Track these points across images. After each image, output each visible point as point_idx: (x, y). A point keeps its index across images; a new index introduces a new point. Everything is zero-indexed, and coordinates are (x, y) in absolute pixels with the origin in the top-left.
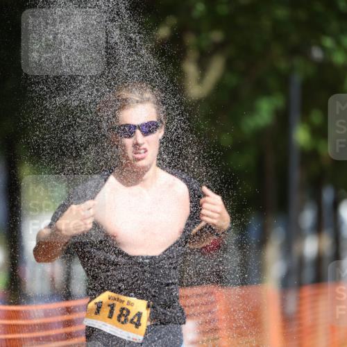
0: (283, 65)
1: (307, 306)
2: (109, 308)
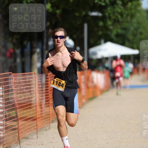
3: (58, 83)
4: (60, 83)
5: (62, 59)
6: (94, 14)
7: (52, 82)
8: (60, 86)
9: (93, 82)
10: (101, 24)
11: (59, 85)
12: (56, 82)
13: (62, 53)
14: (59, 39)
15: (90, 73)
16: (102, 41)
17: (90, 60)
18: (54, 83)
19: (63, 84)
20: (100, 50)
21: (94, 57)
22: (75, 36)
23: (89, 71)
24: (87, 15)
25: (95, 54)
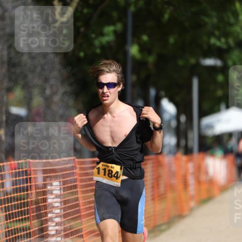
3: (107, 172)
4: (110, 172)
5: (110, 127)
6: (209, 62)
7: (95, 170)
8: (111, 177)
9: (207, 173)
10: (220, 78)
11: (110, 175)
12: (103, 171)
13: (114, 114)
14: (105, 88)
15: (203, 159)
16: (223, 106)
17: (202, 138)
18: (99, 173)
19: (117, 172)
20: (219, 121)
21: (210, 133)
22: (178, 99)
23: (201, 155)
24: (198, 64)
25: (210, 127)
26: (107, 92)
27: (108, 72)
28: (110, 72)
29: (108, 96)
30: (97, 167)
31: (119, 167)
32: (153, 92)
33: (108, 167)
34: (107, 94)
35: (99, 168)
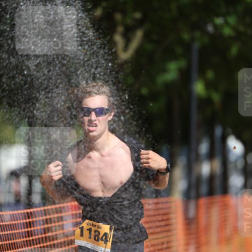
0: (186, 36)
1: (202, 211)
2: (88, 231)
26: (96, 120)
27: (96, 93)
28: (98, 93)
29: (96, 126)
30: (81, 226)
31: (108, 227)
32: (218, 131)
33: (95, 226)
34: (95, 122)
35: (83, 227)
